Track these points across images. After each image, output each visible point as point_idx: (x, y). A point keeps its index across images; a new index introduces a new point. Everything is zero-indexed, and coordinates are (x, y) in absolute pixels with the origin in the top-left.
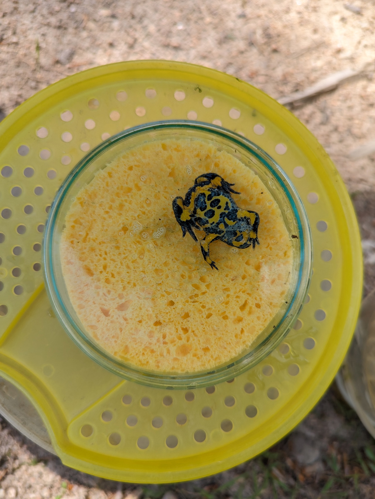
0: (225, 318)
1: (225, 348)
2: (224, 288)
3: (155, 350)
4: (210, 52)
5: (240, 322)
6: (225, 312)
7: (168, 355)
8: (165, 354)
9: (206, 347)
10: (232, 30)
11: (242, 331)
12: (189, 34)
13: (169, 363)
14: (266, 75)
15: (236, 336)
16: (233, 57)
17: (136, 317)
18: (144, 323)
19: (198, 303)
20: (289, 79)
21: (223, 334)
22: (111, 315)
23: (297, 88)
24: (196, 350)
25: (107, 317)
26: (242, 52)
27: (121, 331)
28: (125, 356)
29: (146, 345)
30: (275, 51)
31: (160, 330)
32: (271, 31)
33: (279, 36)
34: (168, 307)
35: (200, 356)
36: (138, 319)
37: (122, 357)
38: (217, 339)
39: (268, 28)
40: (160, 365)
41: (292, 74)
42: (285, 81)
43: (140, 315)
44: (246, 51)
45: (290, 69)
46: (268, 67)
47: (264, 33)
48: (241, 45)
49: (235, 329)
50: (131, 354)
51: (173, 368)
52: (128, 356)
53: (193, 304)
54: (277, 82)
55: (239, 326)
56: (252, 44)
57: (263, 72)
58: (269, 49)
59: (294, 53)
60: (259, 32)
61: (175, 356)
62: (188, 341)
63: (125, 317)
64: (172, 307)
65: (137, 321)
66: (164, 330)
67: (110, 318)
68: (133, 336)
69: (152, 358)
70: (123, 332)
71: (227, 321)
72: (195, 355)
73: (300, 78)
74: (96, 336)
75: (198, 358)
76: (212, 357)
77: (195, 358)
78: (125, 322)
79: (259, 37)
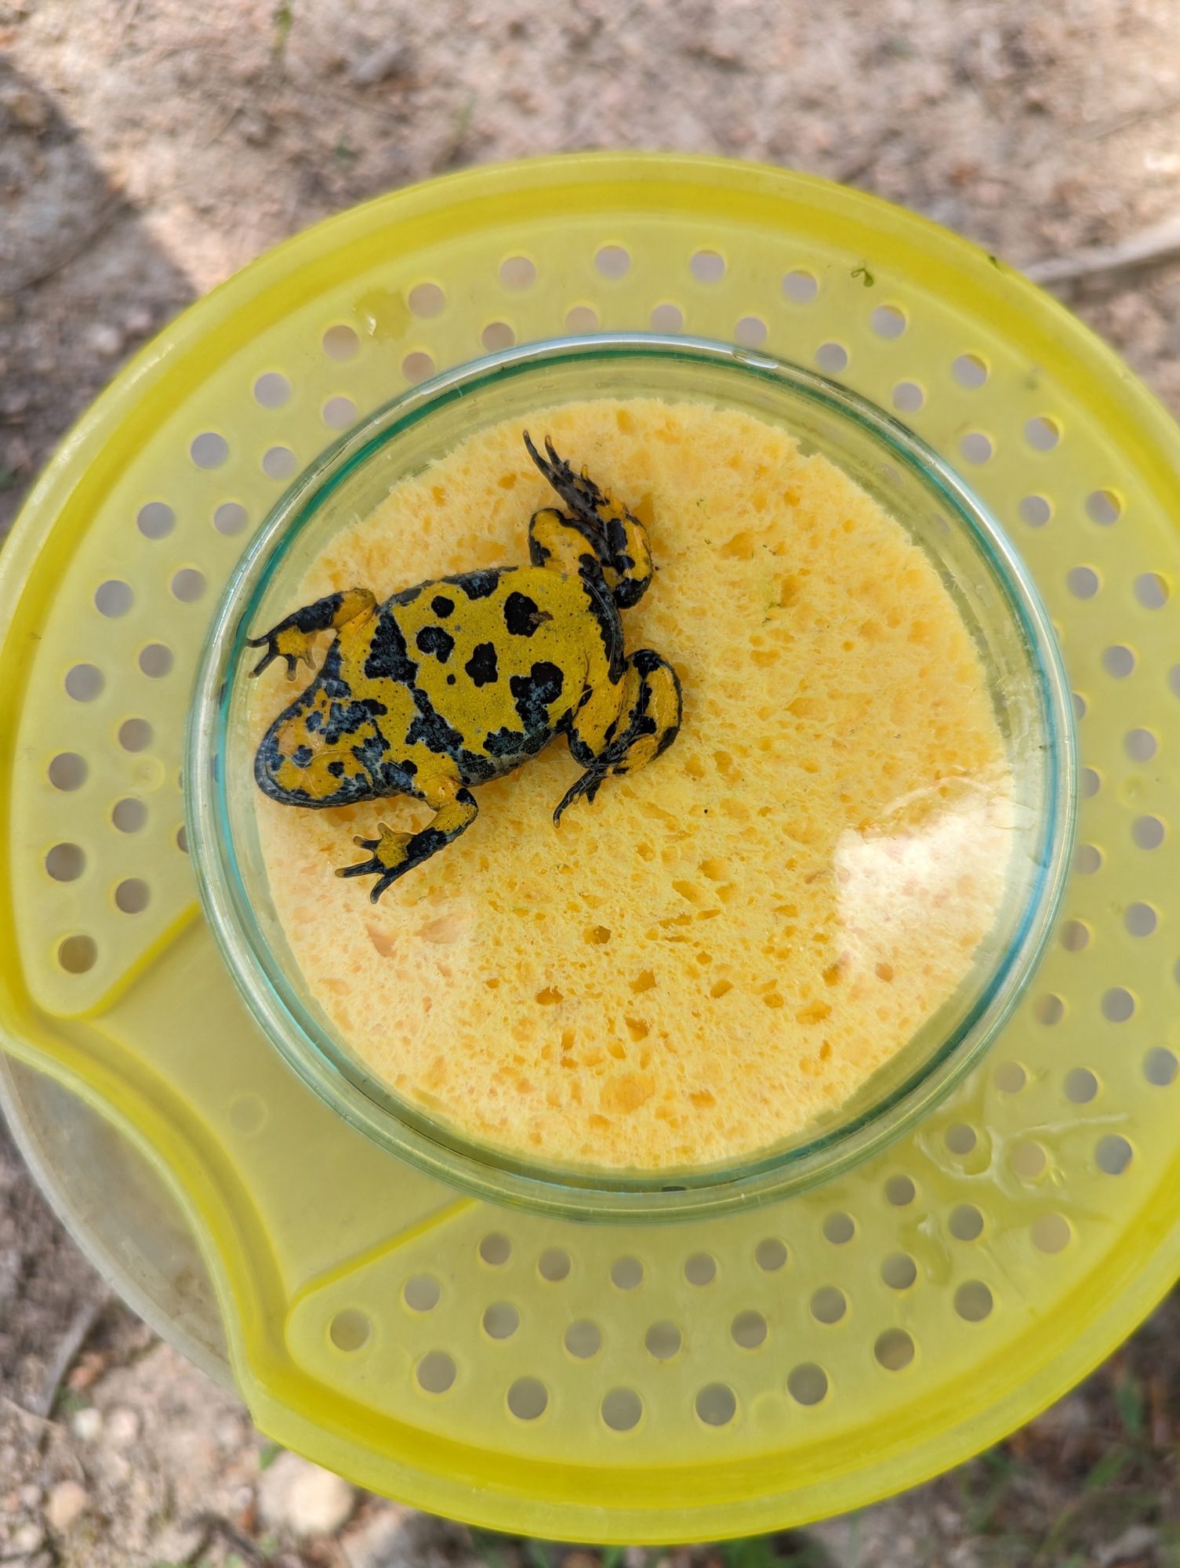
0: (774, 1001)
1: (765, 1101)
2: (778, 903)
3: (532, 1082)
4: (832, 89)
5: (822, 1021)
6: (773, 983)
7: (575, 1104)
8: (564, 1099)
9: (703, 1090)
10: (905, 26)
11: (825, 1052)
12: (767, 25)
13: (574, 1131)
14: (1005, 183)
15: (803, 1066)
16: (903, 114)
17: (482, 969)
18: (504, 988)
19: (690, 944)
20: (1074, 202)
21: (761, 1054)
22: (399, 953)
23: (1097, 234)
24: (669, 1096)
25: (386, 959)
26: (931, 102)
27: (427, 1009)
28: (433, 1093)
29: (505, 1065)
30: (1037, 109)
31: (556, 1020)
32: (1027, 45)
33: (1051, 61)
34: (588, 946)
35: (679, 1118)
36: (485, 977)
37: (422, 1096)
38: (740, 1066)
39: (1020, 32)
40: (544, 1135)
41: (1081, 189)
42: (1060, 207)
43: (494, 965)
44: (945, 97)
45: (1080, 173)
46: (1009, 155)
47: (1005, 48)
48: (932, 78)
49: (803, 1040)
50: (453, 1089)
51: (586, 1149)
52: (444, 1096)
53: (671, 945)
54: (1035, 208)
55: (818, 1034)
56: (964, 76)
57: (994, 169)
58: (1018, 101)
59: (1094, 123)
60: (991, 42)
61: (597, 1111)
62: (644, 1065)
63: (443, 964)
64: (603, 948)
65: (484, 982)
66: (568, 1019)
67: (395, 962)
68: (466, 1030)
69: (519, 1109)
70: (431, 1012)
71: (780, 1012)
72: (662, 1114)
73: (1107, 203)
74: (342, 1017)
75: (673, 1124)
76: (719, 1125)
77: (663, 1126)
78: (442, 981)
79: (988, 58)
